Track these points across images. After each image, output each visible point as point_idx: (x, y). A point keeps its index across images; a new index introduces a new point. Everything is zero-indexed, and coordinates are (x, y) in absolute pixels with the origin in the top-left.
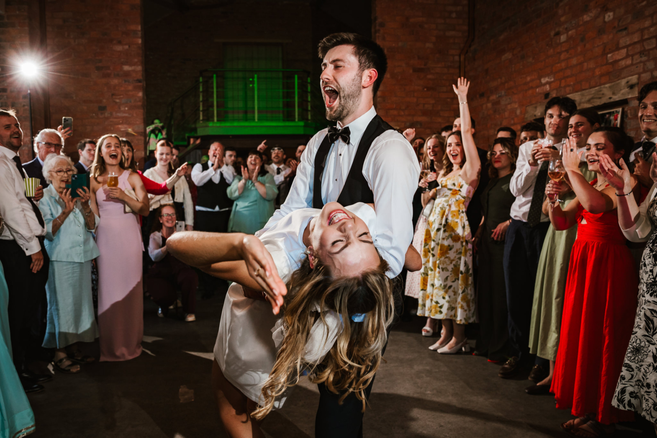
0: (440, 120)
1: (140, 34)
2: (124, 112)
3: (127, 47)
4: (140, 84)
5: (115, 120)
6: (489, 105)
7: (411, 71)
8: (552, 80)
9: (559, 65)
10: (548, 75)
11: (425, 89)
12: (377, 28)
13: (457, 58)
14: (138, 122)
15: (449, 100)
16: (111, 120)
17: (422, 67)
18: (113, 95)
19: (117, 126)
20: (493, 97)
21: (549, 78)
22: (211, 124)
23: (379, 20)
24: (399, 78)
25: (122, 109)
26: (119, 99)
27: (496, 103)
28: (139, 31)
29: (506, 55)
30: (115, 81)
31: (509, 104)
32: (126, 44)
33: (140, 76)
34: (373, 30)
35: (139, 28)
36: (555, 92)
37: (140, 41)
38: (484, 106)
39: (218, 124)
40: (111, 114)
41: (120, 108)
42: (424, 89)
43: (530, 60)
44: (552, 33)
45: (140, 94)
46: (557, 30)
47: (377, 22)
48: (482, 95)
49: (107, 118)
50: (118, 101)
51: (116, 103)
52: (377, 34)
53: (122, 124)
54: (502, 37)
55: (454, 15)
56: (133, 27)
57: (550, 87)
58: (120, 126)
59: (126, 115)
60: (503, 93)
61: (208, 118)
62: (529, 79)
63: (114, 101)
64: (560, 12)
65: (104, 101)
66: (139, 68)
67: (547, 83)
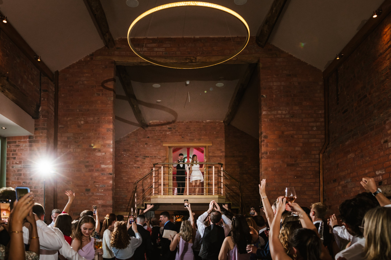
0: (306, 197)
1: (112, 146)
2: (101, 192)
3: (104, 154)
4: (111, 176)
5: (95, 197)
6: (340, 188)
7: (286, 166)
8: (384, 172)
9: (388, 163)
10: (381, 169)
11: (296, 177)
12: (263, 139)
13: (317, 156)
14: (109, 199)
15: (312, 184)
16: (93, 197)
17: (293, 163)
18: (94, 182)
19: (96, 201)
20: (343, 183)
21: (381, 171)
22: (159, 196)
23: (264, 134)
24: (278, 171)
25: (100, 191)
26: (98, 185)
27: (345, 187)
28: (111, 144)
29: (350, 155)
30: (96, 174)
31: (353, 188)
32: (103, 152)
33: (111, 171)
34: (260, 140)
35: (112, 142)
36: (386, 181)
37: (112, 150)
38: (336, 188)
39: (164, 197)
40: (93, 194)
41: (98, 190)
42: (294, 177)
43: (368, 158)
44: (382, 141)
45: (111, 182)
46: (385, 139)
47: (262, 135)
48: (335, 181)
49: (91, 196)
50: (97, 186)
51: (96, 187)
52: (263, 143)
53: (99, 199)
54: (347, 143)
55: (315, 129)
56: (108, 142)
57: (382, 177)
58: (98, 201)
59: (102, 194)
60: (349, 180)
61: (158, 192)
62: (367, 171)
63: (95, 186)
64: (387, 127)
65: (89, 185)
66: (111, 166)
67: (380, 174)
